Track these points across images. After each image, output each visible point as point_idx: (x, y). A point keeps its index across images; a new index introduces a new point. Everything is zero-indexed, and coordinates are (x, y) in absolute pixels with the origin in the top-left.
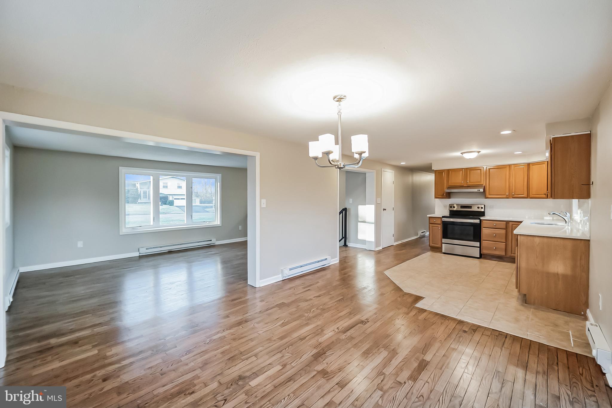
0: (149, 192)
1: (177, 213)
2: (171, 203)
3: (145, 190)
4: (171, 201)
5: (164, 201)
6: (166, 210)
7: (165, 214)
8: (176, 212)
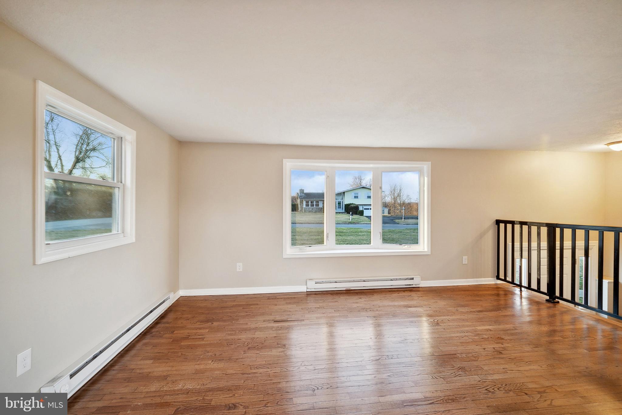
0: (343, 202)
1: (366, 224)
2: (361, 213)
3: (339, 200)
4: (361, 211)
5: (355, 211)
6: (356, 220)
7: (356, 224)
8: (365, 222)
